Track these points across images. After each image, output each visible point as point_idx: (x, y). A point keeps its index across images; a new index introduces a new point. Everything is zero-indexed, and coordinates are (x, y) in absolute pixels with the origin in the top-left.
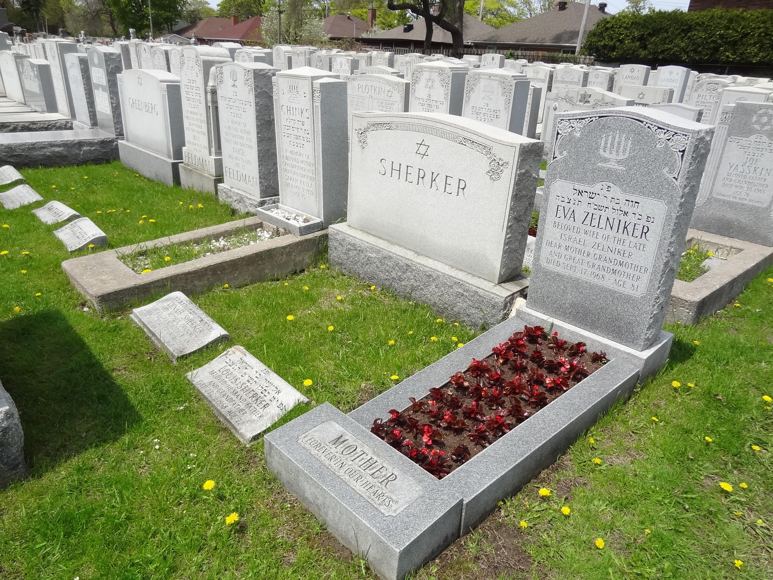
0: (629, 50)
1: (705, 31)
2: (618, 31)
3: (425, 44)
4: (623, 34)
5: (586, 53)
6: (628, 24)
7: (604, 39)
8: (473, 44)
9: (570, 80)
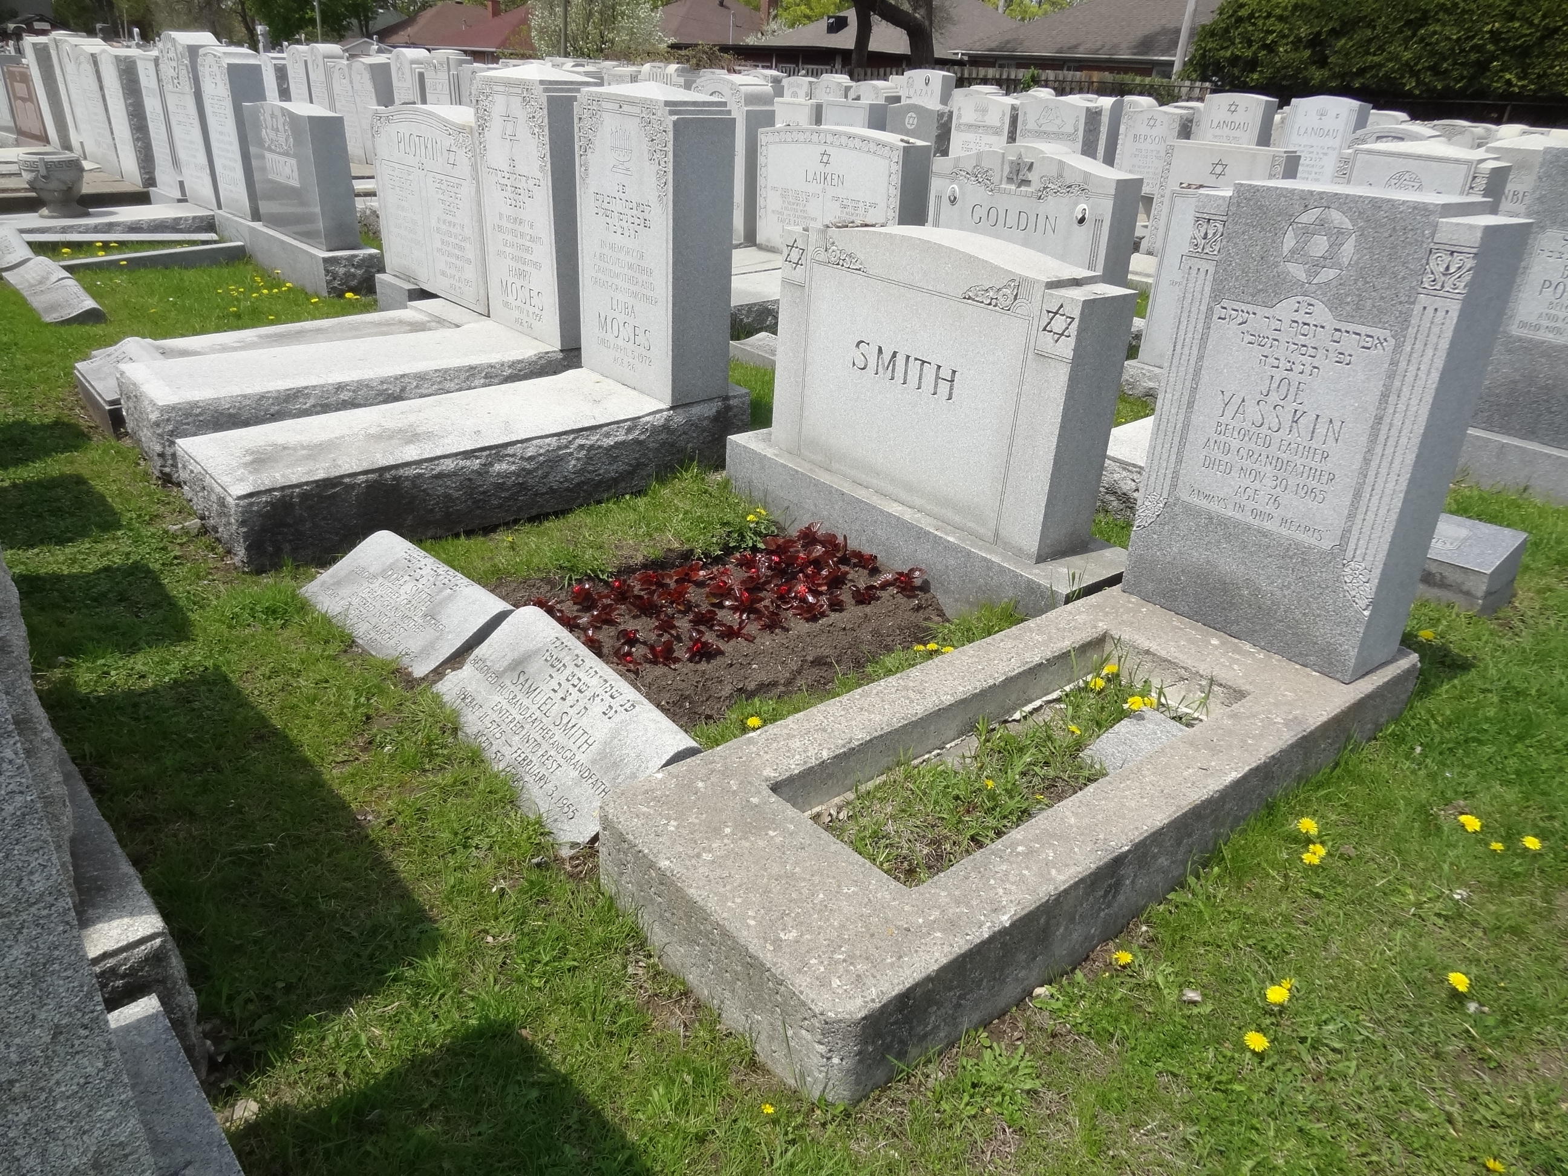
0: (1286, 67)
1: (1459, 23)
2: (1264, 24)
3: (854, 56)
4: (1273, 32)
5: (1194, 76)
6: (1285, 8)
7: (1233, 43)
8: (966, 58)
9: (1055, 129)
